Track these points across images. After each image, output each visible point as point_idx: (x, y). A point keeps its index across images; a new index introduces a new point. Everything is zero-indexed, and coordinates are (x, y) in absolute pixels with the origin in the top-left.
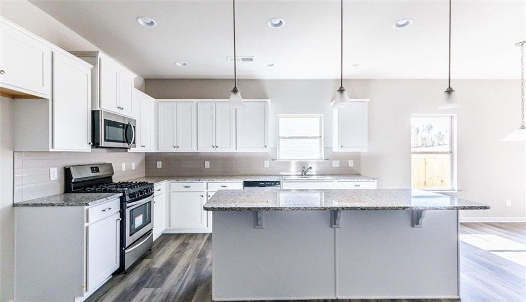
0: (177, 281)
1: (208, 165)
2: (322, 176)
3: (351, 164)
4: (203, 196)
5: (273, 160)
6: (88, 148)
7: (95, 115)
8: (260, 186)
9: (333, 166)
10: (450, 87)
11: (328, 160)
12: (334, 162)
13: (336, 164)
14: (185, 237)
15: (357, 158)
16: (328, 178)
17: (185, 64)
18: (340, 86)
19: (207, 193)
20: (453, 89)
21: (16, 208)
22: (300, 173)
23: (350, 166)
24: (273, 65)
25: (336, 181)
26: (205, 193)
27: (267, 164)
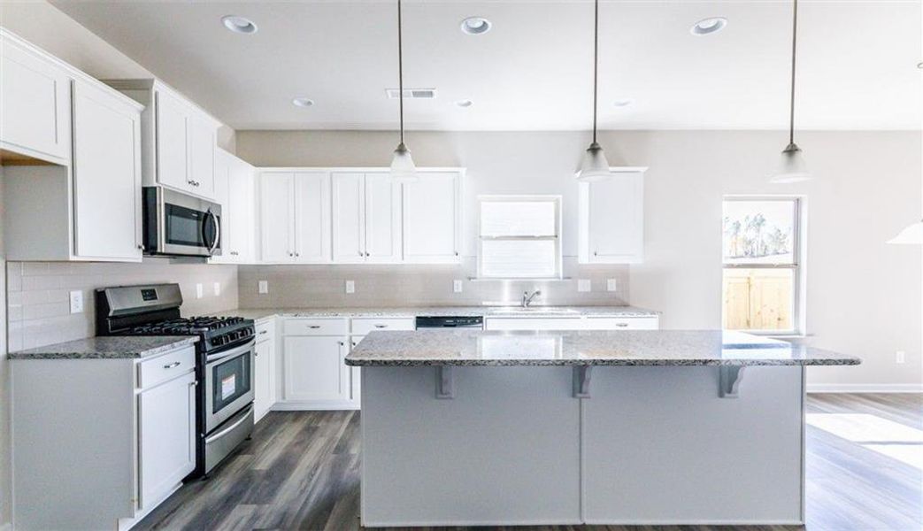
0: (298, 493)
1: (351, 287)
2: (558, 308)
3: (612, 286)
4: (342, 344)
5: (470, 279)
6: (137, 256)
7: (148, 195)
8: (446, 326)
9: (579, 290)
10: (792, 143)
11: (569, 278)
12: (580, 282)
13: (584, 286)
14: (310, 416)
15: (623, 274)
16: (569, 310)
17: (309, 103)
18: (592, 142)
19: (351, 337)
20: (799, 146)
21: (13, 362)
22: (519, 303)
23: (609, 289)
24: (469, 104)
25: (584, 317)
26: (347, 338)
27: (459, 286)
